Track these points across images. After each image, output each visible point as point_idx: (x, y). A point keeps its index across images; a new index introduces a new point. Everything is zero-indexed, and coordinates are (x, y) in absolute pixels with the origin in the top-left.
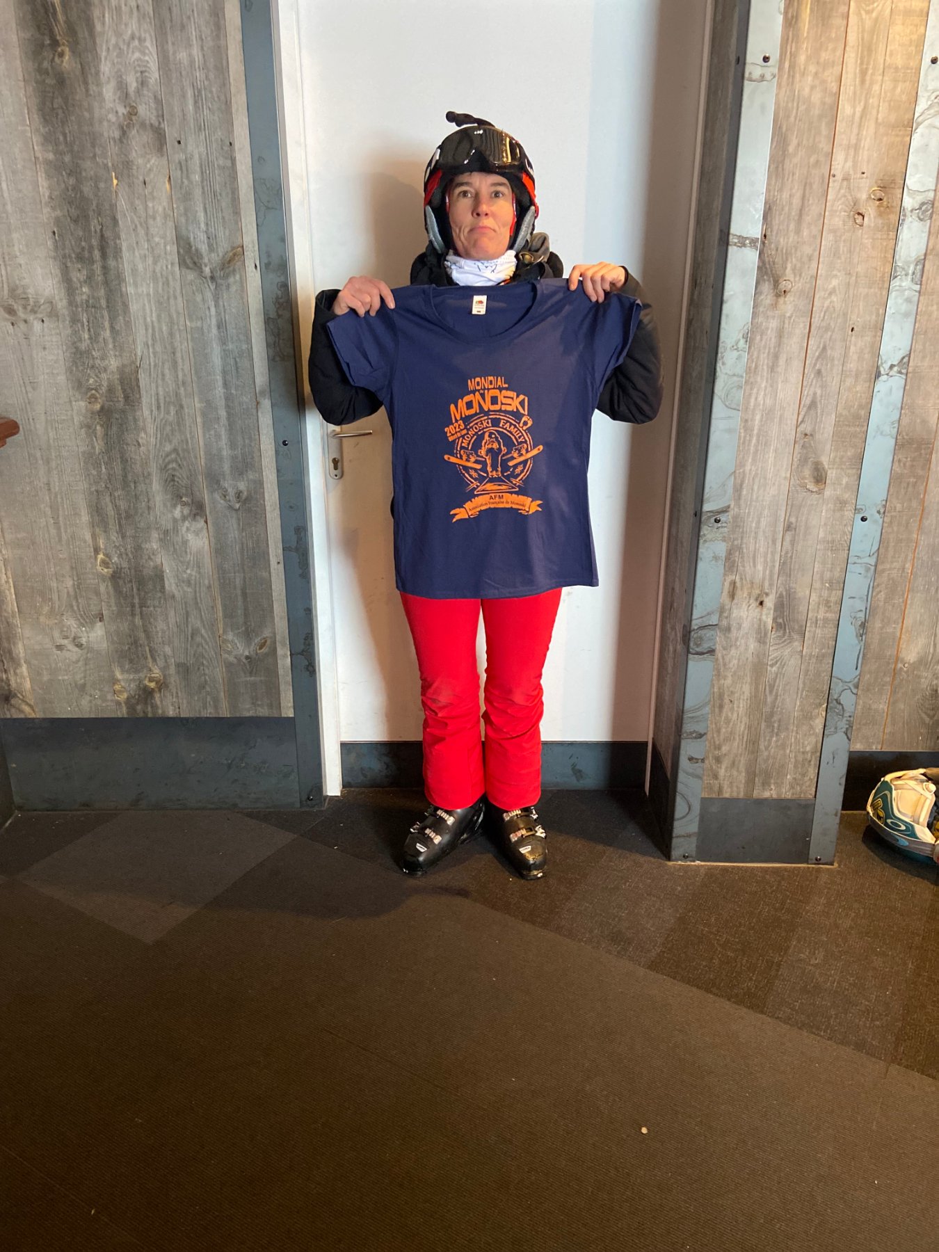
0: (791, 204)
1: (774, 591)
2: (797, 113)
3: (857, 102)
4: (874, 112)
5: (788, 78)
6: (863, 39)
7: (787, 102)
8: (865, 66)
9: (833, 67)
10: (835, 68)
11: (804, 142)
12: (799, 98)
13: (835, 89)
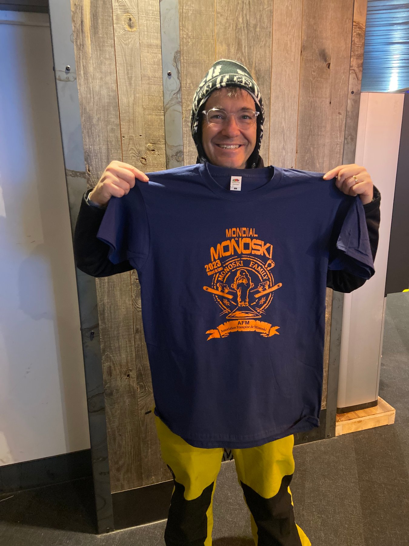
0: (101, 153)
1: (135, 368)
2: (94, 101)
3: (129, 96)
4: (140, 101)
5: (84, 80)
6: (126, 60)
7: (86, 94)
8: (130, 75)
9: (111, 75)
10: (112, 75)
11: (102, 118)
12: (93, 92)
13: (114, 87)
